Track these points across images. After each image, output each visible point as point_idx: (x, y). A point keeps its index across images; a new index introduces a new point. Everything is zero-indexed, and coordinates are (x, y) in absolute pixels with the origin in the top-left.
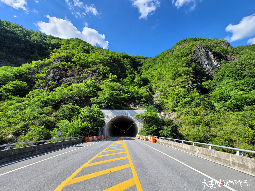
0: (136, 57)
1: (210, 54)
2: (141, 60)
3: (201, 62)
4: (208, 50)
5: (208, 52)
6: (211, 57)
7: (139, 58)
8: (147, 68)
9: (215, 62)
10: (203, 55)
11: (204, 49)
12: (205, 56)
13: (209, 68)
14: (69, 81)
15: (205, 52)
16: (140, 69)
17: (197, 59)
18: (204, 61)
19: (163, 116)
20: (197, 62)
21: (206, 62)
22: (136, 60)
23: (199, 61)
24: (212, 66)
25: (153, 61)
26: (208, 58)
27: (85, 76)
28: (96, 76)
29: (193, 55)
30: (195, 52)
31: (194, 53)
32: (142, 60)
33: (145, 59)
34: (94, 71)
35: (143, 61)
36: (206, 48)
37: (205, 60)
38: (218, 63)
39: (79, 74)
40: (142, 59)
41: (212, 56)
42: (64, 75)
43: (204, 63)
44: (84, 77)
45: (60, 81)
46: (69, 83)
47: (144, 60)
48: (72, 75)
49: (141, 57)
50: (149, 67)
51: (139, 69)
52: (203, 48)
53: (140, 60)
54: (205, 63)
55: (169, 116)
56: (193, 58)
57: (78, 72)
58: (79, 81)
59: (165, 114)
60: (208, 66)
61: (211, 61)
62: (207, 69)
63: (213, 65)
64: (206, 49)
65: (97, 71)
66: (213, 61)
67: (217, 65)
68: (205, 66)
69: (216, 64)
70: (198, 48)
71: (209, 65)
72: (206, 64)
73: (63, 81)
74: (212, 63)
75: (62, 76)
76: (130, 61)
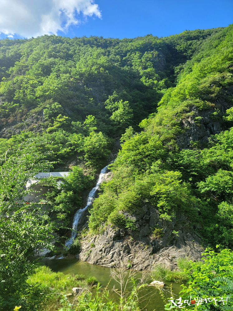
2: (191, 44)
14: (10, 132)
16: (178, 70)
19: (106, 178)
22: (178, 48)
28: (41, 121)
33: (204, 37)
34: (40, 113)
39: (22, 120)
40: (197, 38)
42: (5, 123)
44: (27, 124)
46: (10, 135)
47: (199, 43)
48: (14, 123)
51: (176, 72)
53: (189, 42)
57: (22, 116)
59: (110, 176)
65: (44, 113)
73: (4, 133)
75: (3, 126)
76: (158, 55)
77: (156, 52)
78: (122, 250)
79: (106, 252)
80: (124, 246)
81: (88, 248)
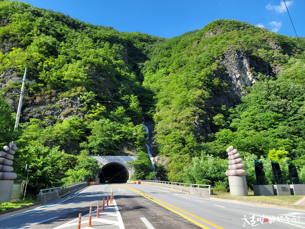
0: (135, 38)
1: (245, 62)
3: (230, 75)
4: (243, 55)
5: (242, 59)
6: (245, 68)
7: (142, 40)
8: (154, 68)
9: (250, 76)
10: (234, 64)
11: (237, 54)
12: (237, 66)
13: (240, 85)
14: (39, 113)
15: (238, 59)
16: (141, 67)
17: (226, 70)
18: (235, 74)
19: (156, 161)
20: (225, 74)
21: (238, 76)
22: (134, 46)
23: (228, 73)
24: (245, 82)
25: (166, 52)
26: (241, 67)
27: (61, 105)
28: (77, 106)
29: (221, 61)
30: (225, 57)
31: (223, 58)
32: (146, 44)
34: (74, 98)
35: (148, 47)
36: (240, 51)
37: (236, 72)
38: (254, 78)
39: (51, 101)
40: (147, 41)
41: (247, 66)
42: (30, 102)
43: (234, 77)
44: (60, 107)
45: (25, 111)
46: (40, 116)
48: (42, 103)
49: (144, 37)
50: (158, 64)
51: (139, 68)
52: (235, 52)
53: (142, 43)
54: (236, 77)
55: (163, 161)
56: (220, 67)
57: (50, 98)
58: (54, 112)
59: (159, 159)
60: (239, 81)
61: (245, 74)
62: (237, 87)
63: (246, 79)
64: (240, 53)
65: (78, 98)
66: (248, 73)
67: (252, 81)
68: (235, 81)
69: (251, 79)
70: (229, 51)
71: (242, 79)
72: (237, 79)
73: (30, 112)
74: (246, 76)
75: (27, 104)
76: (124, 49)
77: (122, 47)
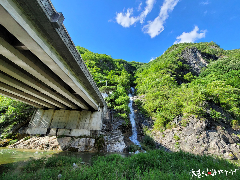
1: (198, 54)
3: (189, 62)
5: (196, 52)
12: (193, 56)
13: (197, 67)
15: (193, 53)
17: (185, 59)
20: (185, 62)
22: (132, 65)
26: (196, 57)
29: (181, 56)
31: (183, 54)
33: (141, 64)
35: (138, 66)
37: (193, 59)
41: (200, 56)
43: (192, 62)
49: (136, 63)
51: (133, 72)
52: (190, 49)
55: (141, 98)
59: (137, 97)
64: (194, 50)
69: (204, 63)
70: (186, 49)
71: (198, 64)
72: (194, 64)
74: (201, 62)
76: (126, 65)
77: (125, 64)
78: (221, 140)
79: (206, 143)
80: (220, 135)
81: (171, 141)
